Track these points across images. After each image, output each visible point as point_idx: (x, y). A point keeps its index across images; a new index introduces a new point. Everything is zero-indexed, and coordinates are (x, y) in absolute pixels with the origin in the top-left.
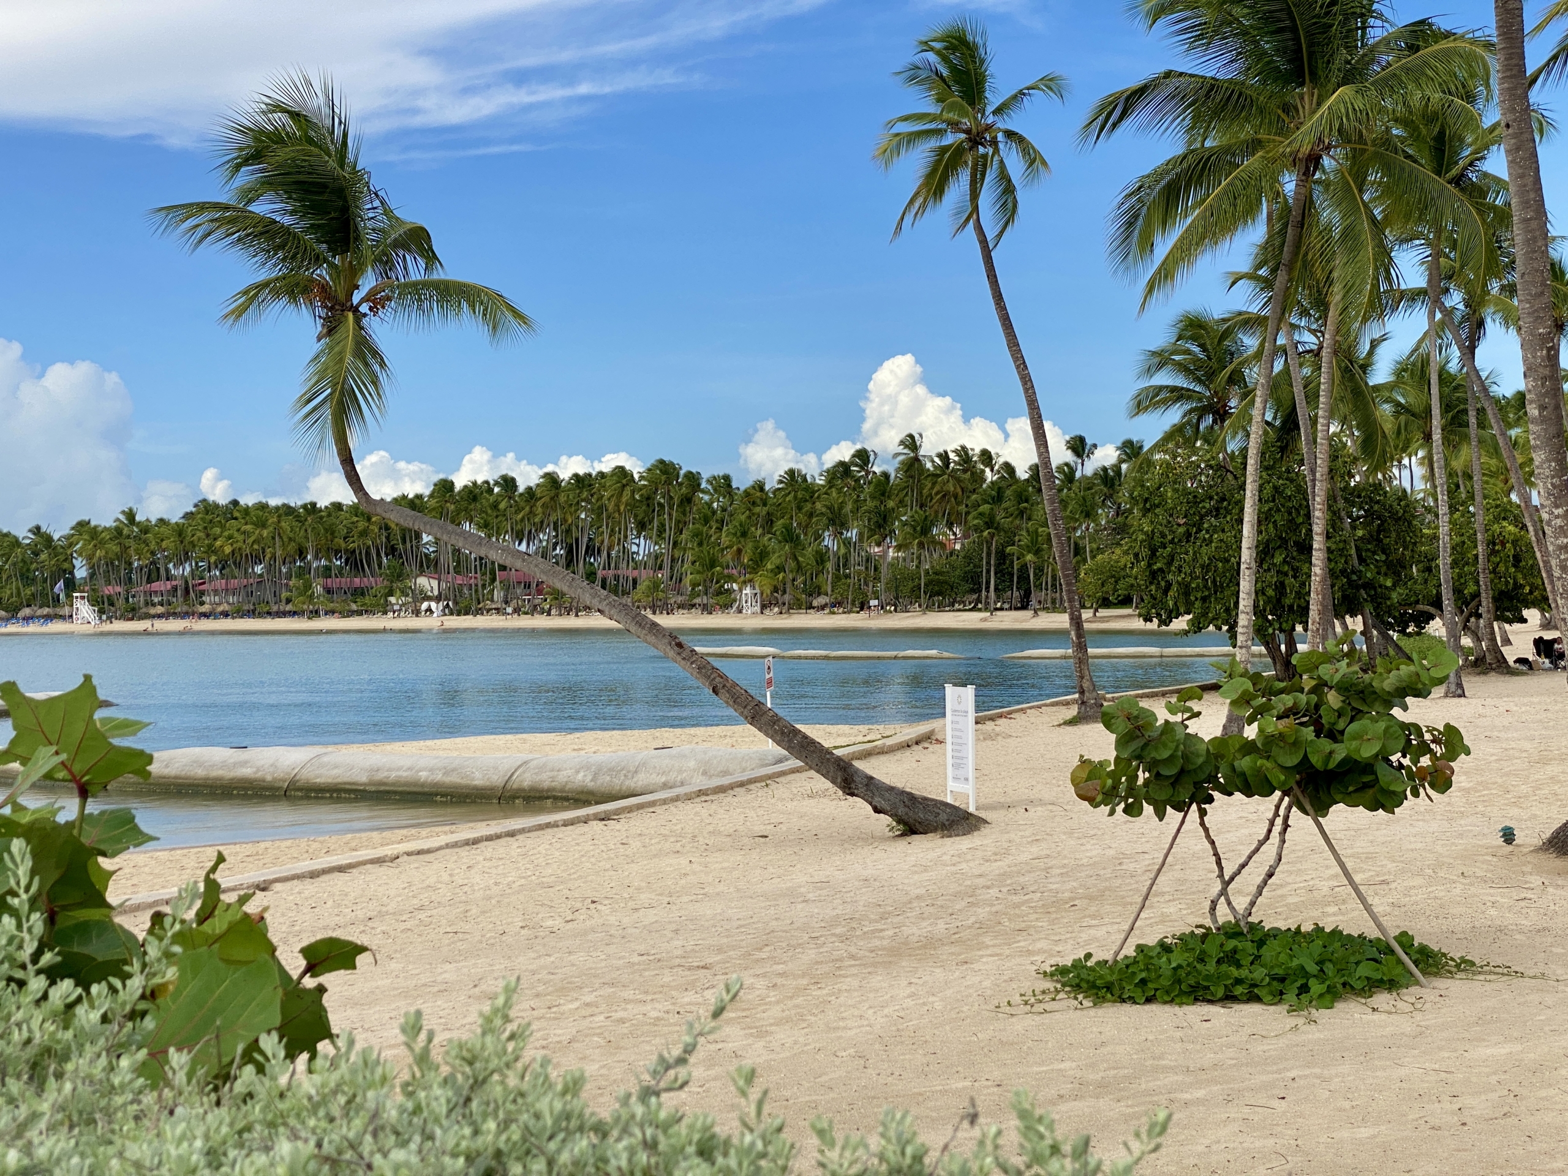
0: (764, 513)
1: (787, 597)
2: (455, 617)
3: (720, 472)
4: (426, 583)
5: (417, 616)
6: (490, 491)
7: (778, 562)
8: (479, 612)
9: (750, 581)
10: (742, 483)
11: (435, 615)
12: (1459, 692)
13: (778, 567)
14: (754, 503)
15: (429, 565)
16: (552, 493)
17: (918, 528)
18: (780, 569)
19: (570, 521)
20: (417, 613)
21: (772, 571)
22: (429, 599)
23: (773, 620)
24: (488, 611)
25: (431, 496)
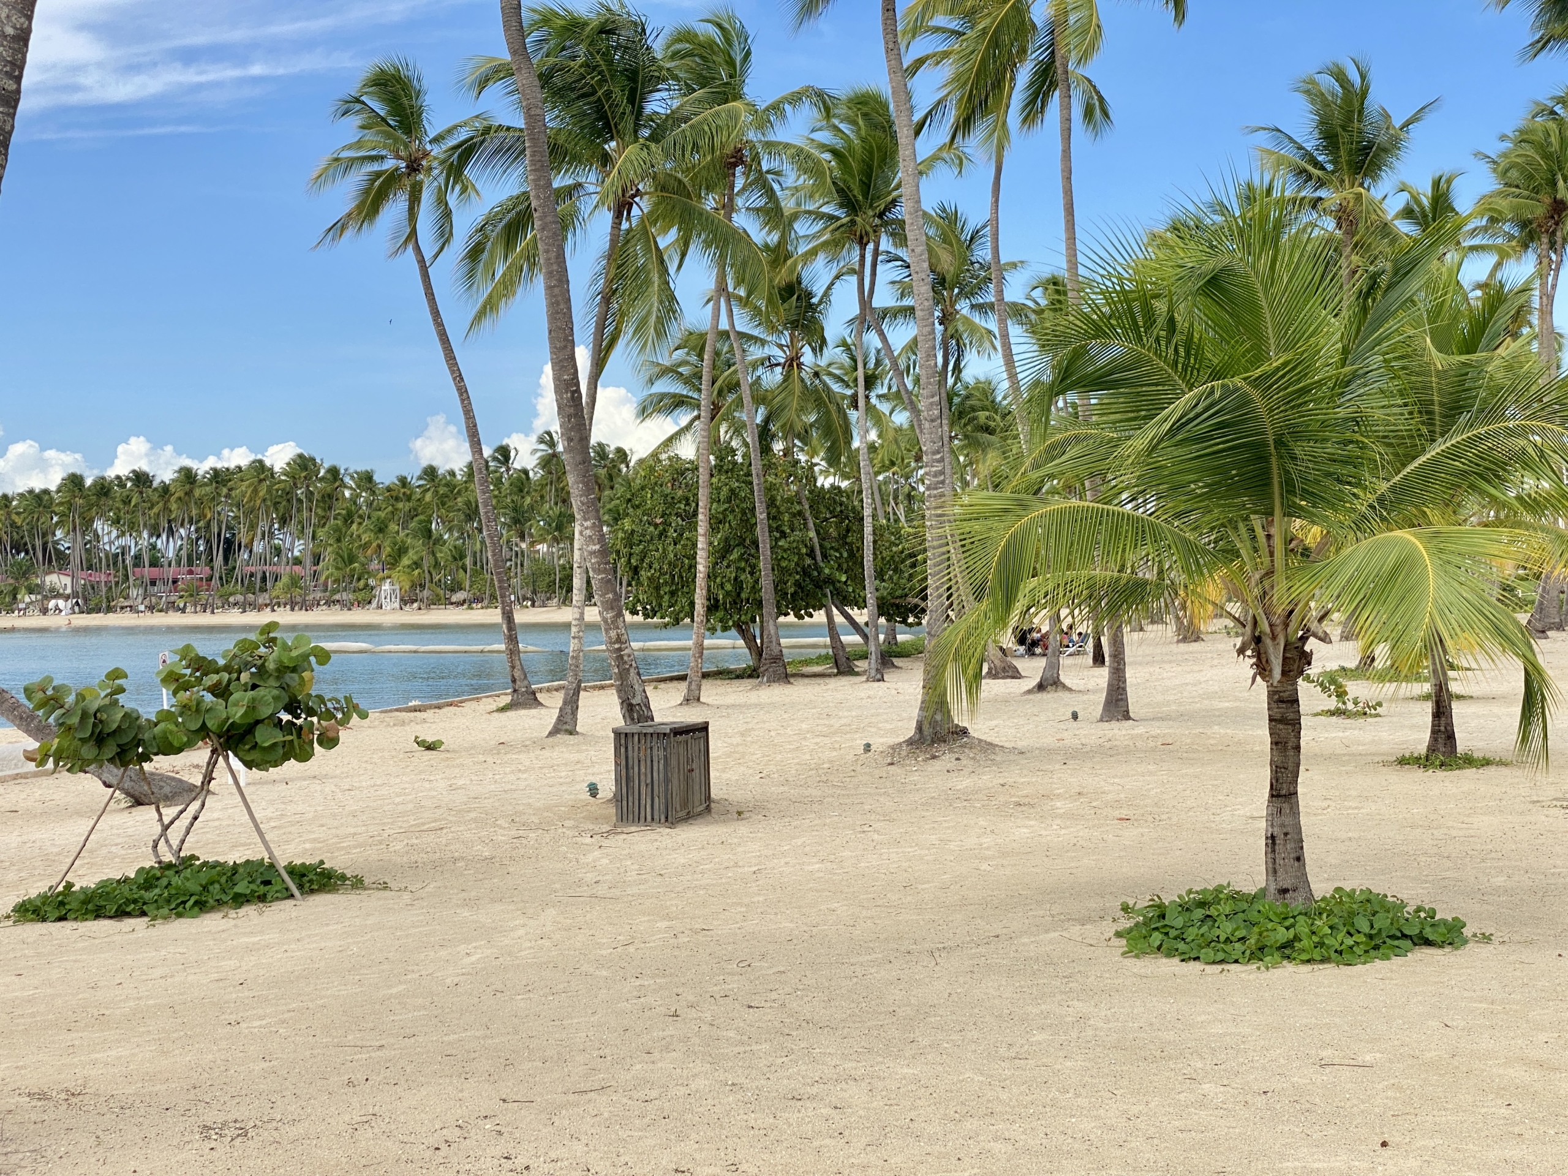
0: (407, 508)
1: (426, 593)
2: (84, 615)
3: (361, 468)
4: (54, 580)
5: (44, 614)
6: (122, 485)
7: (415, 558)
8: (109, 609)
9: (389, 577)
10: (385, 477)
11: (63, 613)
12: (879, 676)
13: (415, 563)
14: (397, 499)
15: (58, 560)
16: (188, 487)
17: (554, 524)
18: (417, 565)
19: (209, 516)
20: (45, 611)
21: (409, 567)
22: (58, 596)
23: (413, 616)
24: (122, 608)
25: (58, 491)
